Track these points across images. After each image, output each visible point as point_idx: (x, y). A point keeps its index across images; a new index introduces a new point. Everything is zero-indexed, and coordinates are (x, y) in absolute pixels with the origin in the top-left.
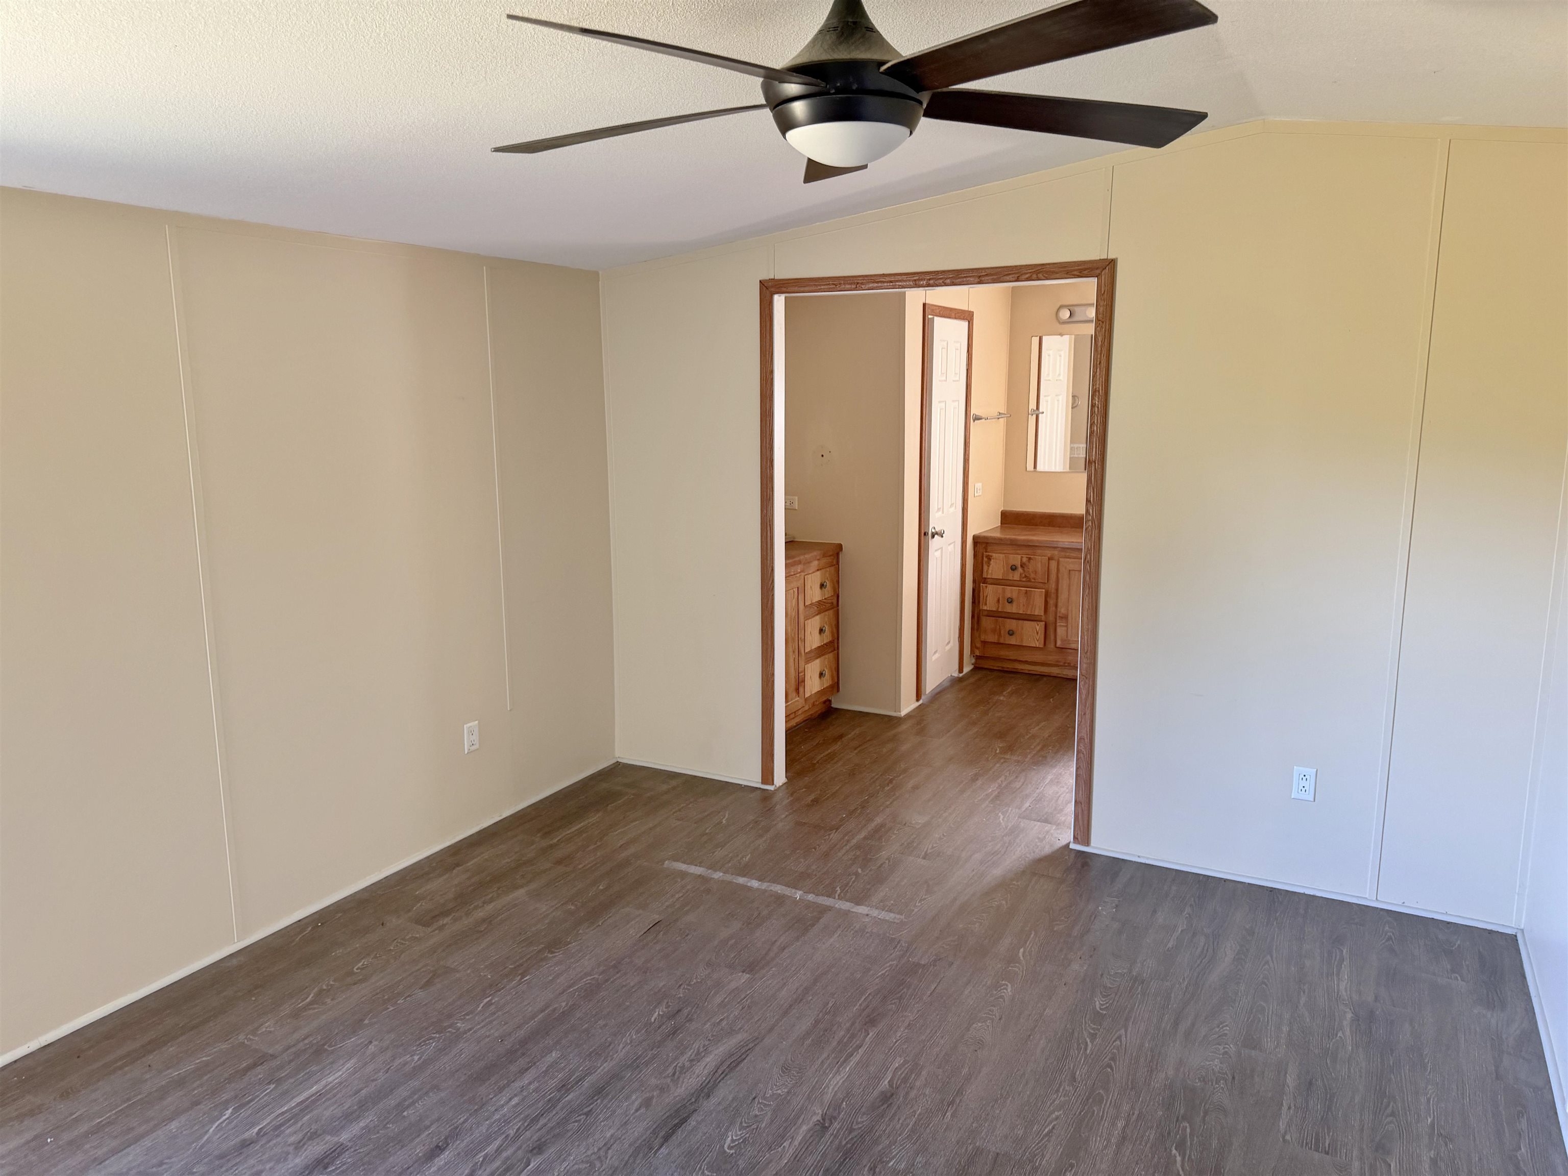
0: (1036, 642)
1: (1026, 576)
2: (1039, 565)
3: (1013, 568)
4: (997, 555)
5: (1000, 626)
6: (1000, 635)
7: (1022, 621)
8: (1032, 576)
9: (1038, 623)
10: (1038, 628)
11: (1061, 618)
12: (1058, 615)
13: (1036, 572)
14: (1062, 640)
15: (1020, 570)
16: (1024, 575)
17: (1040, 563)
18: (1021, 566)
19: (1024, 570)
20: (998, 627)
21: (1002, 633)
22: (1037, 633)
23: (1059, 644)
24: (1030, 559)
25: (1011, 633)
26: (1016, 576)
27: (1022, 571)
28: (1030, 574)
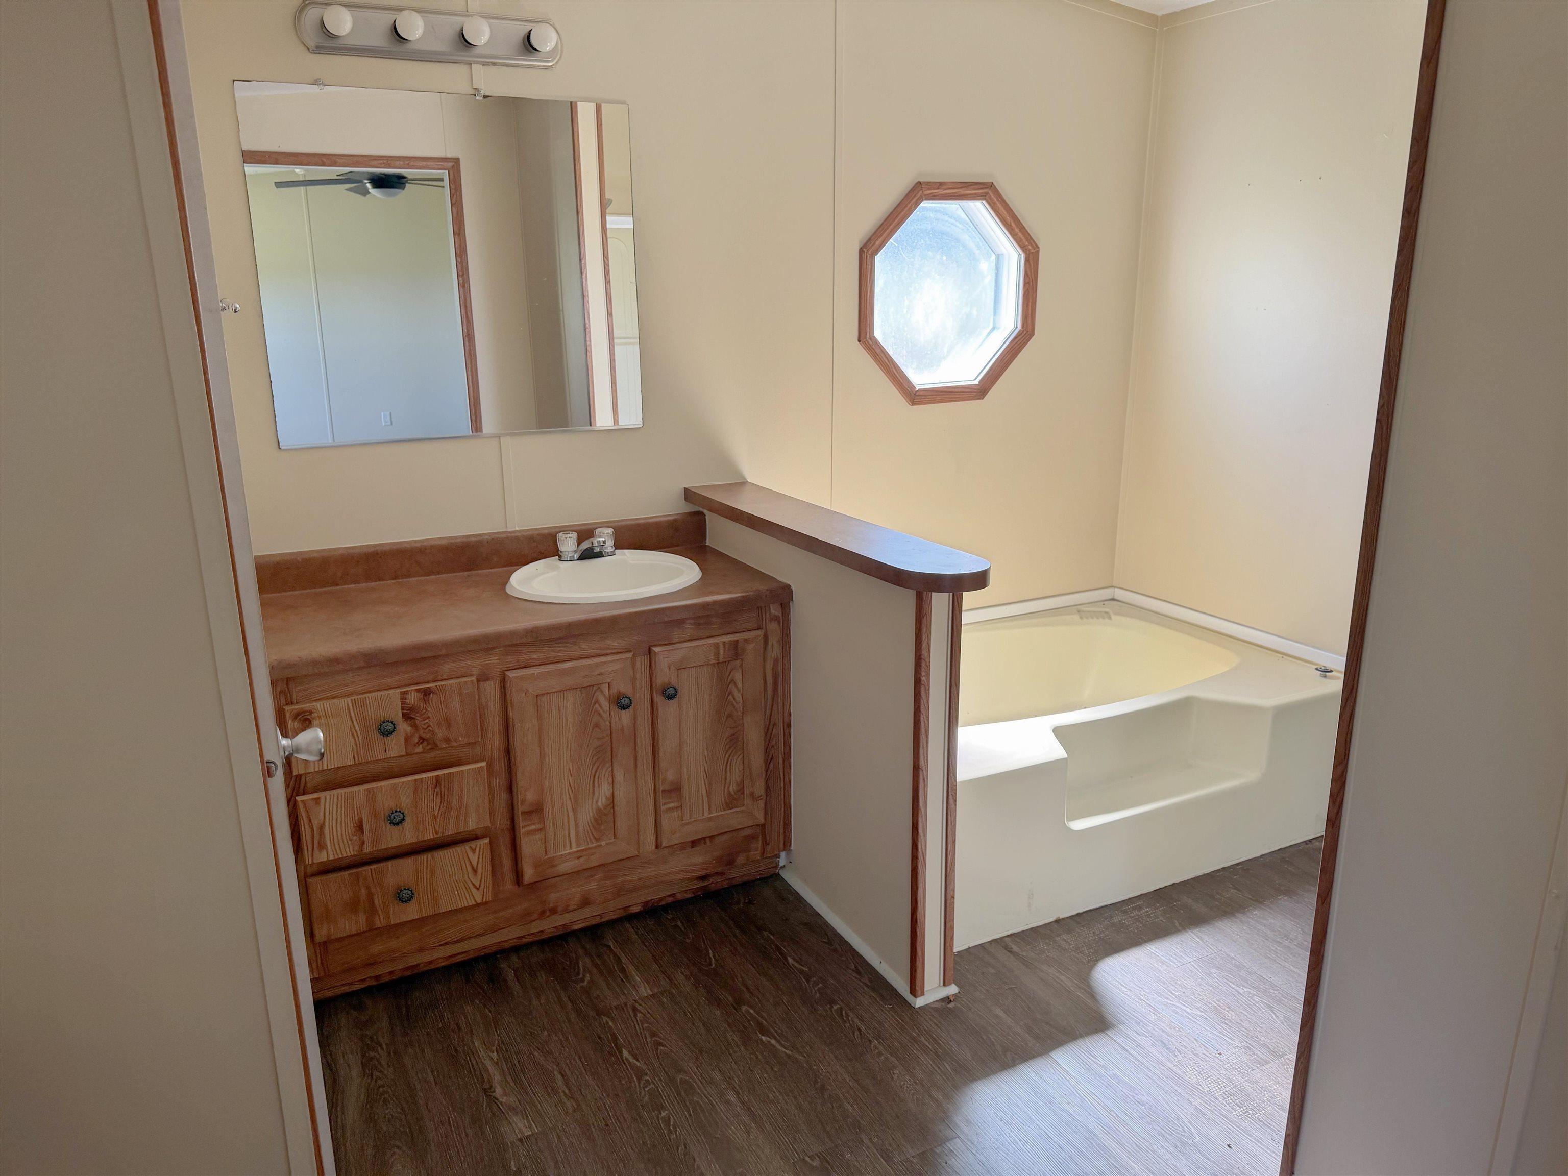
0: (474, 890)
1: (422, 740)
2: (456, 703)
3: (386, 730)
4: (327, 704)
5: (368, 888)
6: (372, 910)
7: (429, 856)
8: (440, 733)
9: (473, 844)
10: (474, 858)
11: (528, 813)
12: (520, 809)
13: (448, 722)
14: (537, 865)
15: (404, 727)
16: (416, 740)
17: (457, 698)
18: (407, 717)
19: (415, 726)
20: (363, 891)
21: (376, 902)
22: (475, 871)
23: (529, 874)
24: (427, 693)
25: (404, 896)
26: (395, 747)
27: (409, 729)
28: (433, 733)
